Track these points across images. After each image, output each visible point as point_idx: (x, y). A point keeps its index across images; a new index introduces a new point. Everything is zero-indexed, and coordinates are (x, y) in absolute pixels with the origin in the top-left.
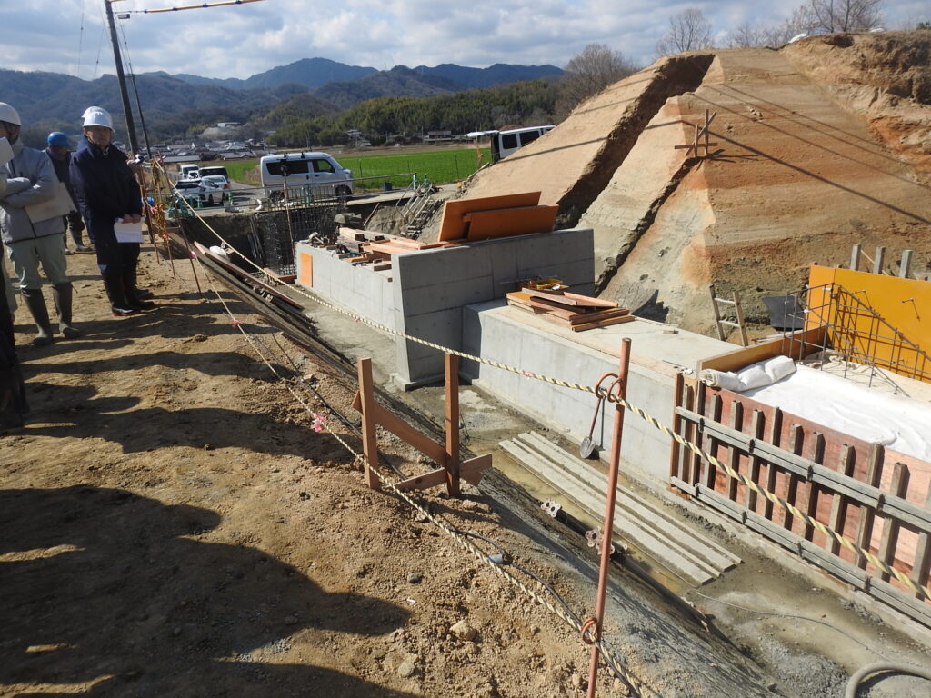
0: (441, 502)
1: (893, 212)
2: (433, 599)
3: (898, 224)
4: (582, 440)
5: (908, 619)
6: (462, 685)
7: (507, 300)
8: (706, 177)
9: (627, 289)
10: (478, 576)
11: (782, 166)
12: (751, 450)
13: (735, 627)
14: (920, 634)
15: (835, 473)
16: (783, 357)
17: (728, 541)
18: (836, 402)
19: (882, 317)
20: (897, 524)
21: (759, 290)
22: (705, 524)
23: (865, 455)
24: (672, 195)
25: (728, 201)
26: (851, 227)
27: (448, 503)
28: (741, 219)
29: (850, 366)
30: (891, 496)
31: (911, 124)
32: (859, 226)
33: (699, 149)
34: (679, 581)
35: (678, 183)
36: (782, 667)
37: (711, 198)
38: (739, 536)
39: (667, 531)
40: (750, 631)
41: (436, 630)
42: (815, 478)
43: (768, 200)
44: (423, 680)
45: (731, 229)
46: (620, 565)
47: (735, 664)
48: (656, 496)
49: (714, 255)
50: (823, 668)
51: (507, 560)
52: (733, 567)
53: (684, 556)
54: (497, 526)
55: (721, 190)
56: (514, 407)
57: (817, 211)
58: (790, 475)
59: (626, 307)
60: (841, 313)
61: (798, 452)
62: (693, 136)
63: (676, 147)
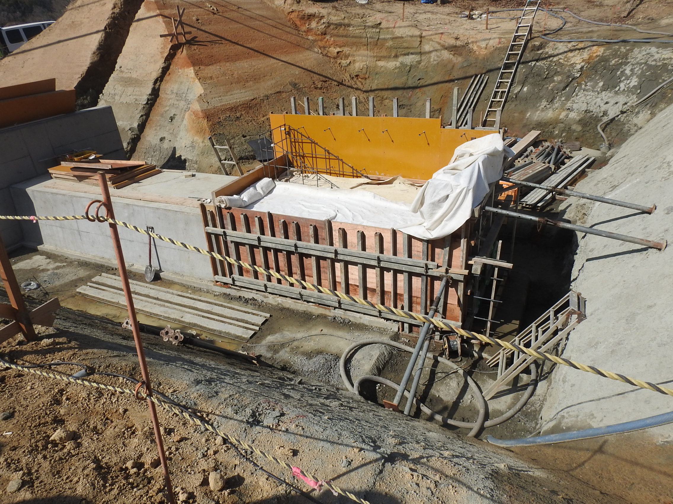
0: (19, 349)
1: (312, 74)
2: (29, 424)
3: (316, 82)
4: (144, 269)
5: (362, 315)
6: (69, 474)
7: (50, 174)
8: (189, 58)
9: (152, 150)
10: (67, 392)
11: (240, 47)
12: (259, 243)
13: (275, 356)
14: (369, 321)
15: (309, 244)
16: (266, 178)
17: (260, 306)
18: (302, 200)
19: (316, 142)
20: (347, 264)
21: (244, 136)
22: (243, 300)
23: (322, 228)
24: (168, 74)
25: (209, 75)
26: (290, 87)
27: (26, 347)
28: (221, 88)
29: (305, 176)
30: (341, 250)
31: (310, 15)
32: (295, 85)
33: (179, 36)
34: (236, 342)
35: (169, 65)
36: (305, 369)
37: (197, 74)
38: (265, 300)
39: (220, 312)
40: (284, 355)
41: (36, 446)
42: (299, 250)
43: (236, 72)
44: (33, 486)
45: (215, 96)
46: (191, 346)
47: (276, 378)
48: (208, 292)
49: (208, 116)
50: (326, 359)
51: (91, 371)
52: (266, 321)
53: (235, 325)
54: (76, 350)
55: (202, 67)
56: (82, 259)
57: (268, 77)
58: (285, 252)
59: (154, 163)
60: (293, 143)
61: (287, 237)
62: (172, 27)
63: (161, 36)
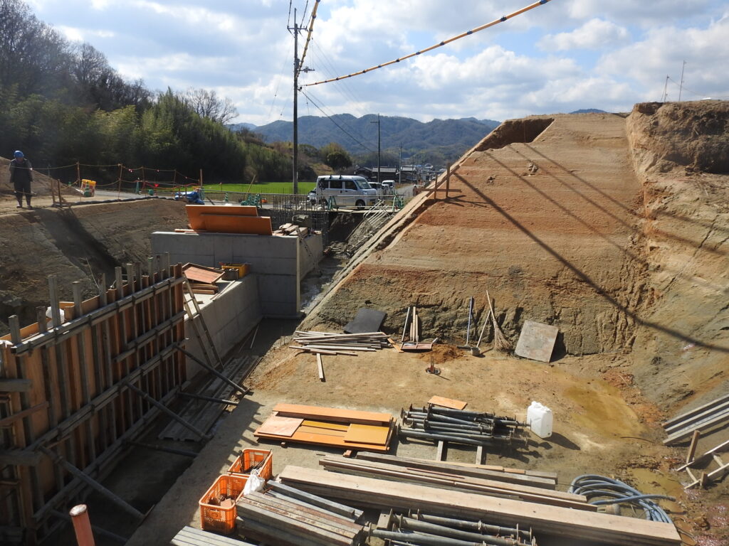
21: (367, 302)
24: (409, 225)
25: (420, 235)
26: (506, 272)
28: (415, 249)
31: (658, 190)
32: (516, 272)
35: (416, 218)
45: (396, 255)
55: (425, 225)
